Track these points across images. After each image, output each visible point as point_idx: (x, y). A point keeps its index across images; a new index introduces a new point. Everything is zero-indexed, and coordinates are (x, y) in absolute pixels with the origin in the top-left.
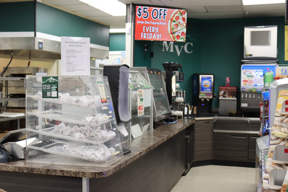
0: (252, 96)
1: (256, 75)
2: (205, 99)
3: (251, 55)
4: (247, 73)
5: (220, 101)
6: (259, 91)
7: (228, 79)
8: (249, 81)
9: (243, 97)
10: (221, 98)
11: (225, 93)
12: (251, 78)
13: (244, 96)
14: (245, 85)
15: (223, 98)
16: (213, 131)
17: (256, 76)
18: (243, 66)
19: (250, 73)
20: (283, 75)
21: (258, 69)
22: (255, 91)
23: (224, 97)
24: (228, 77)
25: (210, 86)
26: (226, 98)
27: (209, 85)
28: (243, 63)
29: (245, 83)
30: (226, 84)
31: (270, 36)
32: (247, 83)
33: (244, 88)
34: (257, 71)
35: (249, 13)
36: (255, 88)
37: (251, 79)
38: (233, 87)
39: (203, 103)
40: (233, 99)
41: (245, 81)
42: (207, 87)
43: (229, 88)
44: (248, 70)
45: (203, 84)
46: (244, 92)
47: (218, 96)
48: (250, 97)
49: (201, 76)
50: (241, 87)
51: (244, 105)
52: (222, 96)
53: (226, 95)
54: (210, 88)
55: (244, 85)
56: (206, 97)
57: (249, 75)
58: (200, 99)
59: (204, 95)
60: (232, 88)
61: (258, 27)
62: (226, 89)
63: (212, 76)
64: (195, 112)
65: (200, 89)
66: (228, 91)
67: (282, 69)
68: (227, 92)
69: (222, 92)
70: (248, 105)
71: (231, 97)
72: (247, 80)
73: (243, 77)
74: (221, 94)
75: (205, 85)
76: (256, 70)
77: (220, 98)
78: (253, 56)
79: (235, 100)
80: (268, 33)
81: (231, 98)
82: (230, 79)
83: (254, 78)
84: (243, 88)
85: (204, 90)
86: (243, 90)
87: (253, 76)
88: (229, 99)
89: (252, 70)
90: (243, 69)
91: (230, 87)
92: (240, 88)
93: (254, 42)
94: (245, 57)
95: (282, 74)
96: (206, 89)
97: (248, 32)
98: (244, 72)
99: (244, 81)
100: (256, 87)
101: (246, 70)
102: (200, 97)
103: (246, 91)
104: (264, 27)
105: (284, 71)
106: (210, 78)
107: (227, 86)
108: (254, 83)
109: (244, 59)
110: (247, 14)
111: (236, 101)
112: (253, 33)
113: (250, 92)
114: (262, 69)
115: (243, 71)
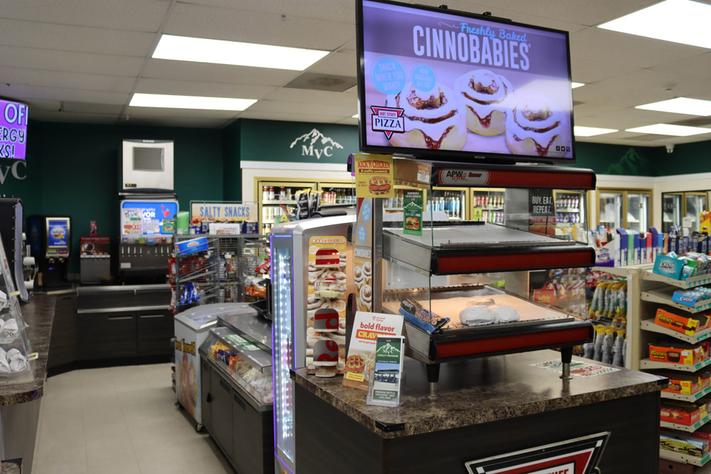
0: (138, 250)
1: (145, 217)
2: (56, 259)
3: (135, 185)
4: (130, 213)
5: (82, 262)
6: (149, 243)
7: (93, 225)
8: (134, 227)
9: (123, 252)
10: (84, 255)
11: (90, 247)
12: (137, 221)
13: (126, 251)
14: (129, 233)
15: (88, 256)
16: (76, 312)
17: (145, 219)
18: (123, 202)
19: (136, 214)
20: (204, 217)
21: (148, 208)
22: (143, 242)
23: (89, 253)
24: (93, 220)
25: (65, 236)
26: (92, 256)
27: (62, 234)
28: (123, 198)
29: (128, 230)
30: (92, 231)
31: (163, 156)
32: (131, 230)
33: (126, 239)
34: (146, 211)
35: (130, 118)
36: (144, 238)
37: (137, 223)
38: (103, 237)
39: (51, 265)
40: (104, 256)
41: (128, 227)
42: (59, 238)
43: (97, 239)
44: (132, 209)
45: (53, 234)
46: (126, 245)
47: (79, 252)
48: (135, 252)
49: (48, 219)
50: (122, 237)
51: (125, 266)
52: (85, 252)
53: (92, 251)
54: (64, 240)
55: (126, 234)
56: (58, 255)
57: (134, 216)
58: (48, 259)
59: (55, 251)
60: (102, 239)
61: (144, 141)
62: (92, 241)
63: (68, 219)
64: (40, 283)
65: (48, 242)
66: (95, 244)
67: (202, 208)
68: (93, 245)
69: (86, 246)
70: (132, 265)
71: (101, 254)
72: (132, 224)
73: (125, 220)
74: (83, 249)
75: (56, 236)
76: (144, 209)
77: (82, 256)
78: (138, 187)
79: (108, 258)
80: (160, 151)
81: (101, 256)
82: (97, 224)
83: (142, 221)
84: (123, 239)
85: (55, 243)
86: (125, 241)
87: (139, 219)
88: (98, 256)
89: (138, 210)
90: (123, 207)
91: (97, 237)
92: (119, 239)
93: (138, 165)
94: (124, 188)
95: (202, 215)
96: (58, 241)
97: (128, 147)
98: (126, 212)
99: (126, 227)
100: (145, 236)
101: (129, 209)
102: (47, 255)
103: (130, 242)
104: (153, 141)
105: (204, 211)
106: (64, 223)
107: (93, 236)
108: (142, 230)
109: (123, 191)
110: (127, 119)
111: (109, 260)
112: (136, 150)
113: (136, 244)
114: (154, 208)
115: (123, 211)
